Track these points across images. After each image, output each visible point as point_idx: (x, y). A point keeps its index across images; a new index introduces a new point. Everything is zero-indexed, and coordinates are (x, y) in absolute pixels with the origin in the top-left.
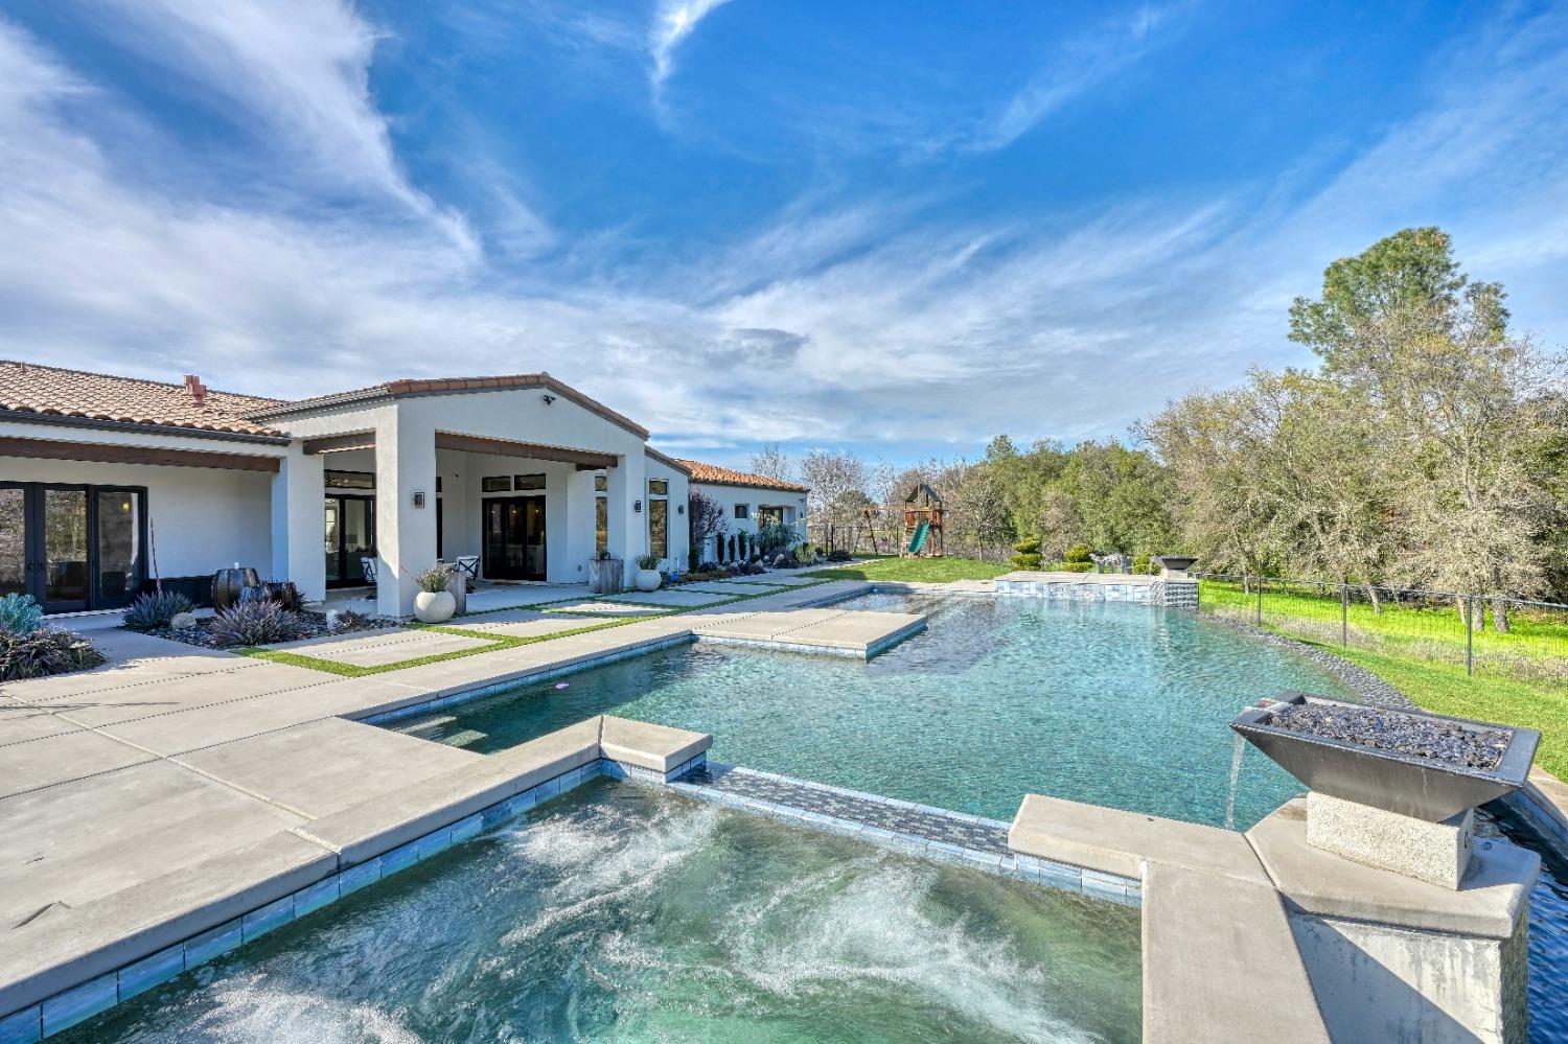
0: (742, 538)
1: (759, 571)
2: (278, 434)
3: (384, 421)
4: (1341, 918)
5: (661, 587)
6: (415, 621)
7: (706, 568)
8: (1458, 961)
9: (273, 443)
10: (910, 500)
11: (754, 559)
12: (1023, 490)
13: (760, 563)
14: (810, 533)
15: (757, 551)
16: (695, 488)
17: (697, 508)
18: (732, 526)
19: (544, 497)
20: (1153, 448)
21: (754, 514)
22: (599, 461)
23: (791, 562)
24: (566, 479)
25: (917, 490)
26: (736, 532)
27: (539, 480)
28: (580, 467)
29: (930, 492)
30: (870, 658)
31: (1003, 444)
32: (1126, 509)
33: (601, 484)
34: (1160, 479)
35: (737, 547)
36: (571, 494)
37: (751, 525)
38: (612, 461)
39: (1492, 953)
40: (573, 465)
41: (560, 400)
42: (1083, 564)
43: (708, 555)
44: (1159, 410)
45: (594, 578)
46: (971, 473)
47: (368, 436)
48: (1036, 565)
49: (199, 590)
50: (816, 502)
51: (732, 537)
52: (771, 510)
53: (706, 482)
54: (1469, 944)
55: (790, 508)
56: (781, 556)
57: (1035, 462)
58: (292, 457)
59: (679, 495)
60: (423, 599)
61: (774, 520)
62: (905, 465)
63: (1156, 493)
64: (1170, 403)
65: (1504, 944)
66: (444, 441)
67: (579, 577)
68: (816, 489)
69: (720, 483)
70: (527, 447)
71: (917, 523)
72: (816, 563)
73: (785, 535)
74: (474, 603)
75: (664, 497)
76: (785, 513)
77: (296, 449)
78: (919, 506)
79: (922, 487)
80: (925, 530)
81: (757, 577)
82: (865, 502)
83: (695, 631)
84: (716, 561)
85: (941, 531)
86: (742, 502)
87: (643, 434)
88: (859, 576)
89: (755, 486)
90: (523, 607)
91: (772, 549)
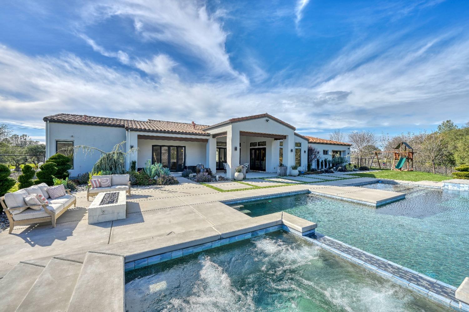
0: (325, 161)
1: (332, 172)
2: (208, 133)
3: (228, 129)
5: (299, 175)
6: (235, 180)
7: (313, 170)
9: (207, 136)
10: (397, 148)
11: (330, 168)
13: (332, 170)
14: (351, 160)
15: (331, 165)
16: (310, 145)
17: (310, 151)
18: (322, 157)
19: (265, 148)
21: (330, 153)
22: (281, 137)
23: (344, 170)
24: (272, 143)
25: (400, 144)
26: (323, 159)
27: (264, 143)
28: (276, 139)
30: (377, 207)
31: (448, 124)
33: (281, 144)
35: (324, 164)
36: (273, 147)
37: (329, 157)
38: (285, 137)
40: (273, 138)
41: (270, 120)
43: (314, 166)
45: (279, 171)
46: (429, 137)
47: (225, 133)
48: (466, 176)
49: (194, 169)
50: (355, 150)
51: (322, 161)
52: (337, 152)
53: (315, 143)
55: (344, 151)
56: (340, 167)
58: (210, 138)
59: (305, 146)
60: (236, 174)
61: (337, 155)
62: (392, 136)
66: (242, 133)
67: (274, 171)
68: (354, 145)
69: (319, 143)
70: (261, 134)
71: (400, 157)
72: (354, 170)
73: (342, 160)
74: (248, 176)
75: (300, 148)
76: (342, 153)
77: (211, 137)
78: (401, 151)
79: (402, 143)
80: (404, 159)
81: (331, 174)
82: (375, 149)
83: (310, 190)
84: (317, 168)
85: (412, 161)
86: (326, 149)
87: (294, 129)
88: (372, 176)
89: (331, 144)
90: (259, 178)
91: (337, 165)
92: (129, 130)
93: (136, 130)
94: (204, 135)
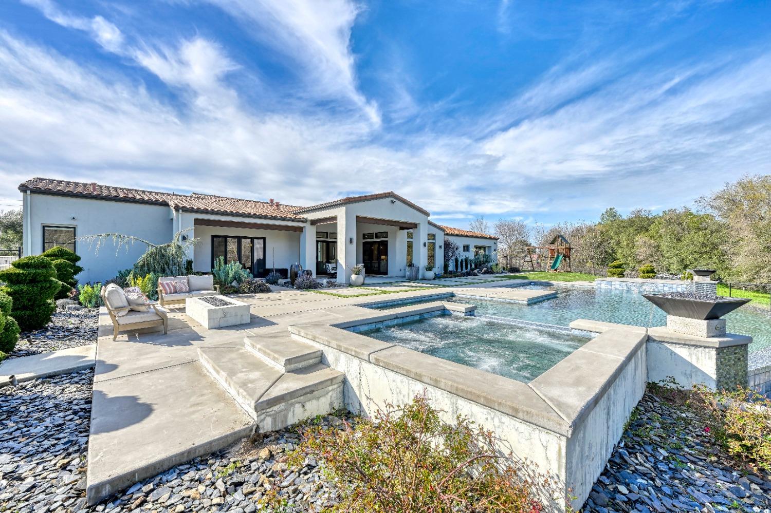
0: (466, 260)
1: (475, 274)
2: (304, 218)
3: (340, 213)
4: (666, 342)
5: (434, 279)
6: (350, 285)
7: (451, 272)
8: (703, 355)
9: (303, 222)
10: (553, 243)
11: (472, 270)
12: (623, 239)
13: (476, 271)
14: (499, 259)
15: (473, 266)
16: (447, 238)
17: (447, 245)
18: (462, 255)
19: (387, 241)
20: (715, 213)
21: (472, 249)
22: (410, 226)
23: (490, 271)
24: (396, 234)
25: (557, 238)
26: (464, 258)
27: (386, 234)
28: (402, 228)
29: (563, 238)
30: (529, 305)
31: (612, 213)
32: (692, 248)
33: (410, 236)
34: (717, 231)
35: (464, 265)
36: (398, 240)
37: (471, 255)
38: (415, 226)
39: (714, 352)
40: (399, 227)
41: (397, 202)
42: (649, 274)
43: (451, 267)
44: (719, 189)
45: (408, 273)
46: (590, 230)
47: (335, 218)
48: (621, 275)
49: (283, 272)
50: (502, 246)
51: (462, 260)
52: (480, 248)
53: (452, 235)
54: (707, 350)
55: (489, 247)
56: (485, 269)
57: (631, 222)
58: (307, 226)
59: (440, 241)
60: (354, 277)
61: (481, 252)
62: (549, 225)
63: (715, 239)
64: (727, 184)
65: (717, 349)
66: (360, 220)
67: (402, 274)
68: (502, 238)
69: (457, 235)
70: (384, 220)
71: (556, 254)
72: (502, 272)
73: (487, 259)
74: (367, 282)
75: (434, 241)
76: (487, 249)
77: (309, 223)
78: (557, 246)
79: (559, 236)
80: (561, 258)
81: (475, 277)
82: (527, 245)
83: (454, 292)
84: (455, 270)
85: (569, 259)
86: (466, 244)
87: (427, 214)
88: (524, 278)
89: (472, 237)
90: (384, 283)
91: (480, 265)
92: (181, 211)
93: (192, 210)
94: (299, 221)
